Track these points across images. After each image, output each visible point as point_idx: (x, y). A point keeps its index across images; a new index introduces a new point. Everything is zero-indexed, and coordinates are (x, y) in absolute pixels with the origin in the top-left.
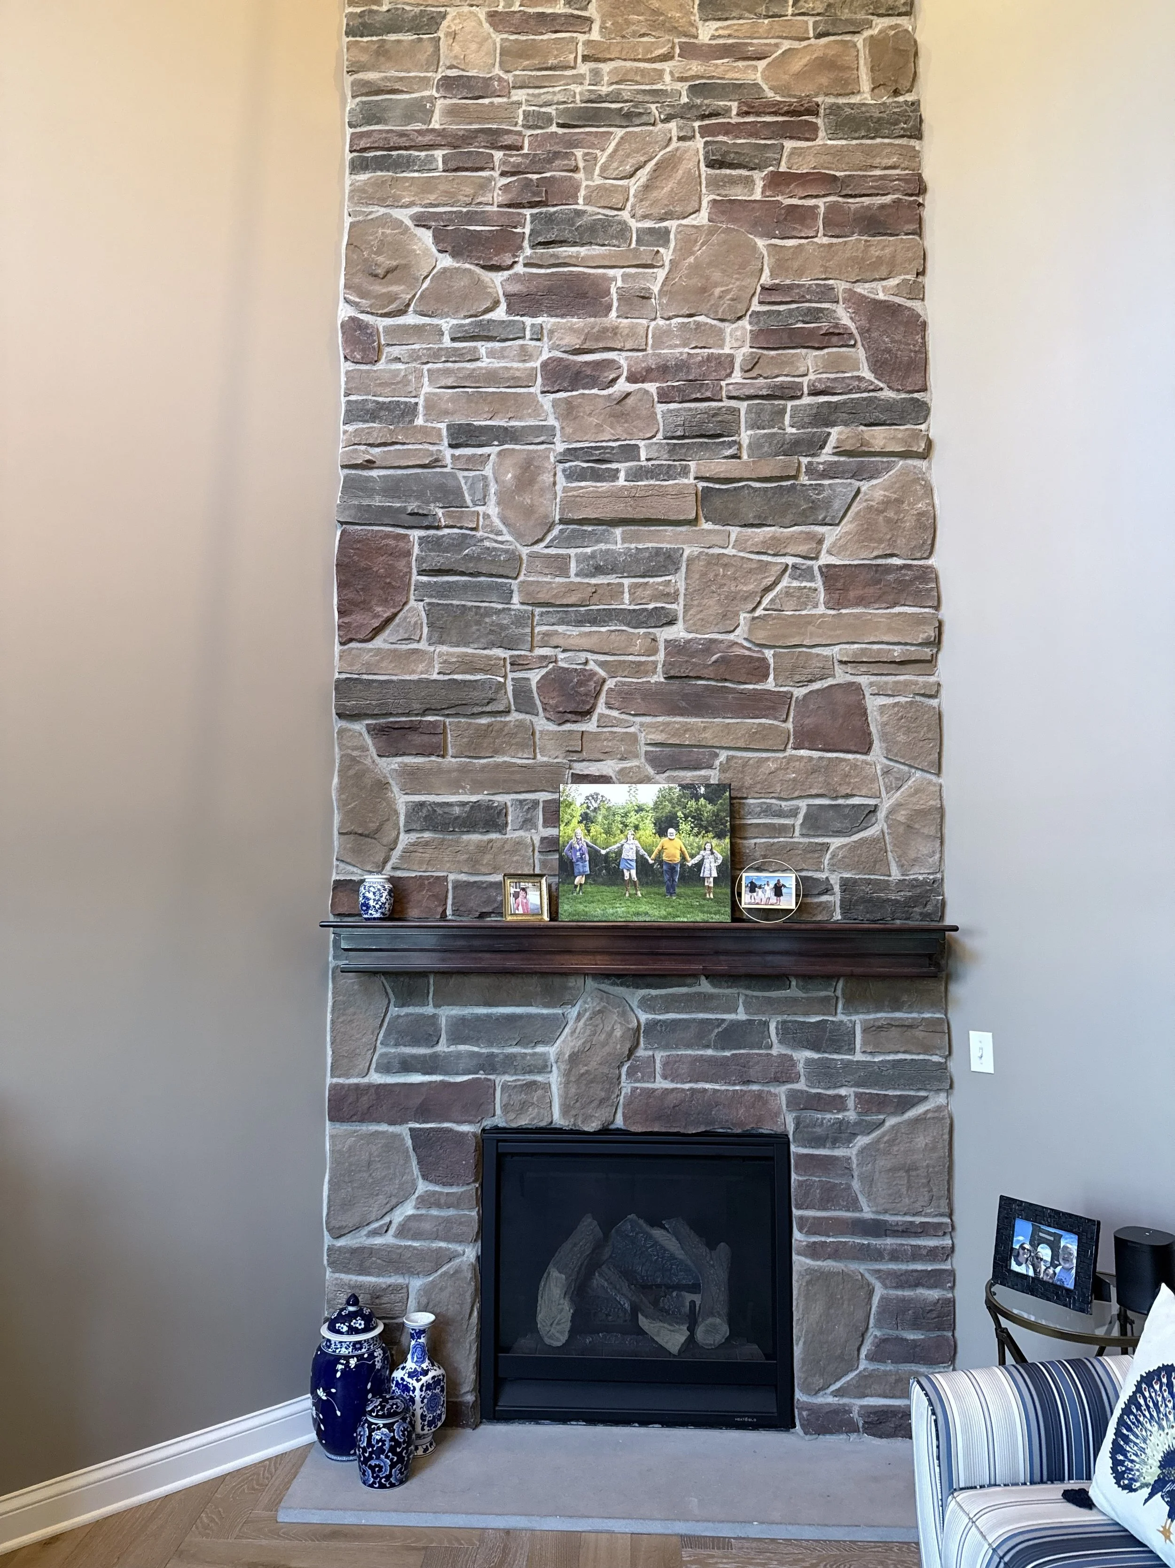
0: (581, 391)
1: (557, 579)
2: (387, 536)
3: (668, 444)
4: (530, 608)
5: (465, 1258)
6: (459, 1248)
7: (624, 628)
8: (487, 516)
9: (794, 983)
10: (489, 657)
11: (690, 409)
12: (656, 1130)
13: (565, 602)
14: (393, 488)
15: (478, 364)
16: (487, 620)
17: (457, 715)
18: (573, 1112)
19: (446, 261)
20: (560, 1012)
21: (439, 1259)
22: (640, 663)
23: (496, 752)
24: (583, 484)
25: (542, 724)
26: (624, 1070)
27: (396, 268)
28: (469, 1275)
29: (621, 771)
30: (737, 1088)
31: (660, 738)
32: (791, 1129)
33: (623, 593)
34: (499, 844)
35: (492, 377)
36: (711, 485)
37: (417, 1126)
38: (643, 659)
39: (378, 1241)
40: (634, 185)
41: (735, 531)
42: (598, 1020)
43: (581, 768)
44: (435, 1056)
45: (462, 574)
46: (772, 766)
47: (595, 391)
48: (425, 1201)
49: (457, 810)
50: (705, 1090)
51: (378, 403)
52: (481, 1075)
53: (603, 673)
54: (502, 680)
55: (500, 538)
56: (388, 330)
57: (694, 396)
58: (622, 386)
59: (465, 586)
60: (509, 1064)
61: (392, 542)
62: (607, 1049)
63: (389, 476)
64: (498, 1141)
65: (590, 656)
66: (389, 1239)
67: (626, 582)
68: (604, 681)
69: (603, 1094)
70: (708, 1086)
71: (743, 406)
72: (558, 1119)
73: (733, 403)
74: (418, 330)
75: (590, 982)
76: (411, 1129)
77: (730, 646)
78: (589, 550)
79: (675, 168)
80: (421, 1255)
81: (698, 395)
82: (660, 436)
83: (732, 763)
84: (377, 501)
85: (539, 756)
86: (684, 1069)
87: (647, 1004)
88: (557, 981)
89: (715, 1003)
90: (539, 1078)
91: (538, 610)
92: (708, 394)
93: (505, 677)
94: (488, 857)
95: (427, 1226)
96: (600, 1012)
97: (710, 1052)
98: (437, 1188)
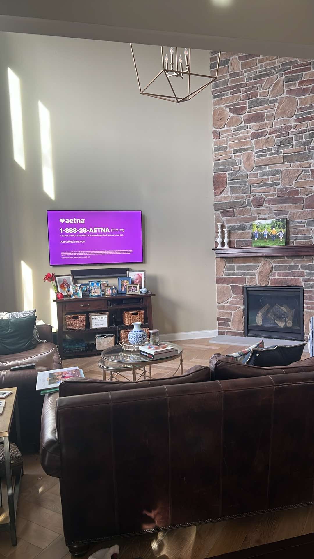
0: (259, 138)
1: (255, 178)
2: (222, 174)
3: (277, 147)
4: (250, 185)
5: (241, 308)
6: (240, 306)
7: (269, 187)
8: (241, 167)
9: (304, 257)
10: (242, 196)
11: (282, 139)
12: (276, 286)
13: (256, 183)
14: (223, 164)
15: (239, 136)
16: (241, 188)
17: (236, 208)
18: (260, 282)
19: (232, 115)
20: (257, 264)
21: (237, 308)
22: (272, 194)
23: (244, 215)
24: (260, 158)
25: (253, 208)
26: (270, 275)
27: (222, 118)
28: (242, 311)
29: (268, 217)
30: (292, 278)
31: (276, 209)
32: (303, 285)
33: (268, 180)
34: (244, 233)
35: (241, 138)
36: (286, 155)
37: (232, 285)
38: (273, 193)
39: (226, 305)
40: (270, 90)
41: (292, 164)
42: (264, 265)
43: (260, 217)
44: (234, 273)
45: (236, 180)
46: (300, 213)
47: (262, 138)
48: (234, 298)
49: (236, 227)
50: (286, 278)
51: (220, 147)
52: (243, 276)
53: (265, 197)
54: (244, 200)
55: (244, 171)
56: (222, 131)
57: (282, 136)
58: (268, 136)
59: (237, 182)
60: (248, 274)
61: (223, 175)
62: (266, 271)
63: (222, 162)
64: (247, 288)
65: (262, 194)
66: (228, 304)
67: (269, 177)
68: (265, 198)
69: (266, 279)
70: (286, 277)
71: (294, 136)
72: (258, 284)
73: (291, 136)
74: (227, 130)
75: (263, 259)
76: (231, 285)
77: (291, 189)
78: (261, 171)
79: (278, 84)
80: (233, 307)
81: (283, 136)
82: (276, 145)
83: (291, 213)
84: (220, 167)
85: (252, 215)
86: (282, 274)
87: (274, 262)
88: (256, 258)
89: (287, 262)
90: (254, 277)
91: (251, 185)
92: (285, 135)
93: (245, 199)
94: (243, 236)
95: (234, 302)
96: (264, 264)
97: (287, 271)
98: (236, 296)
